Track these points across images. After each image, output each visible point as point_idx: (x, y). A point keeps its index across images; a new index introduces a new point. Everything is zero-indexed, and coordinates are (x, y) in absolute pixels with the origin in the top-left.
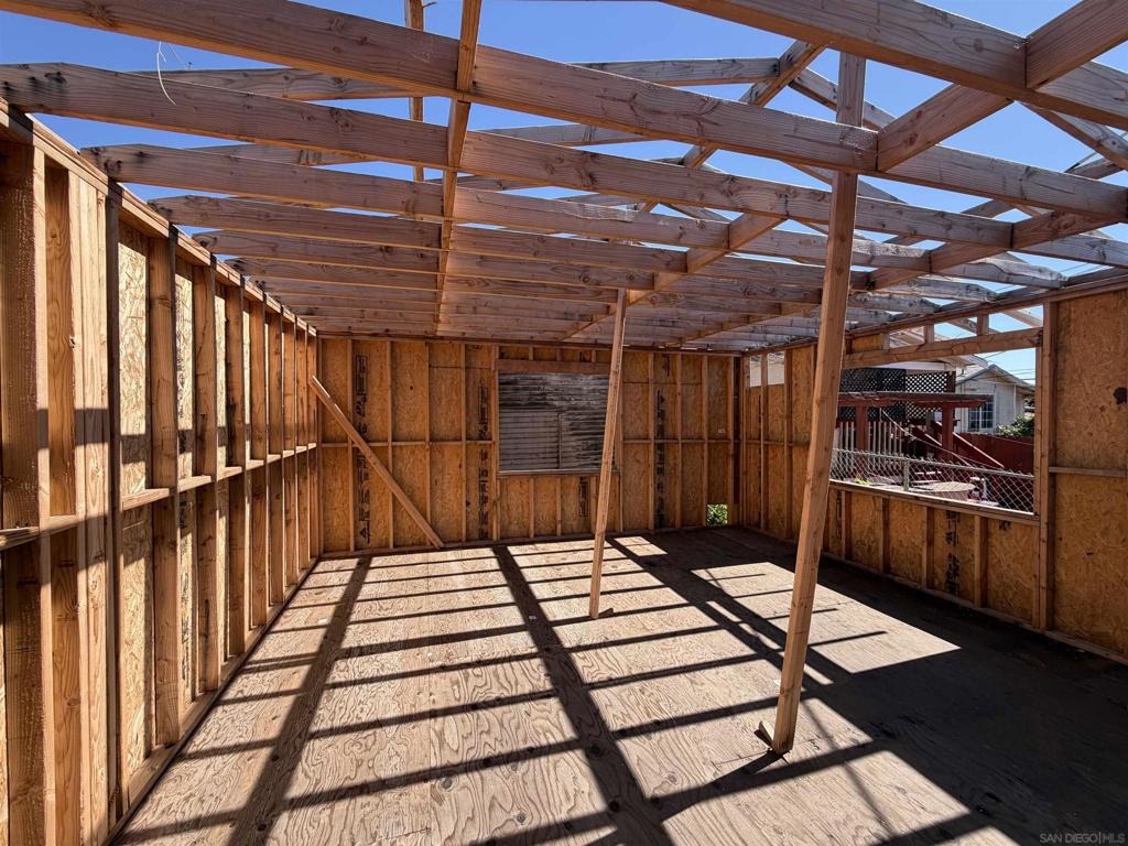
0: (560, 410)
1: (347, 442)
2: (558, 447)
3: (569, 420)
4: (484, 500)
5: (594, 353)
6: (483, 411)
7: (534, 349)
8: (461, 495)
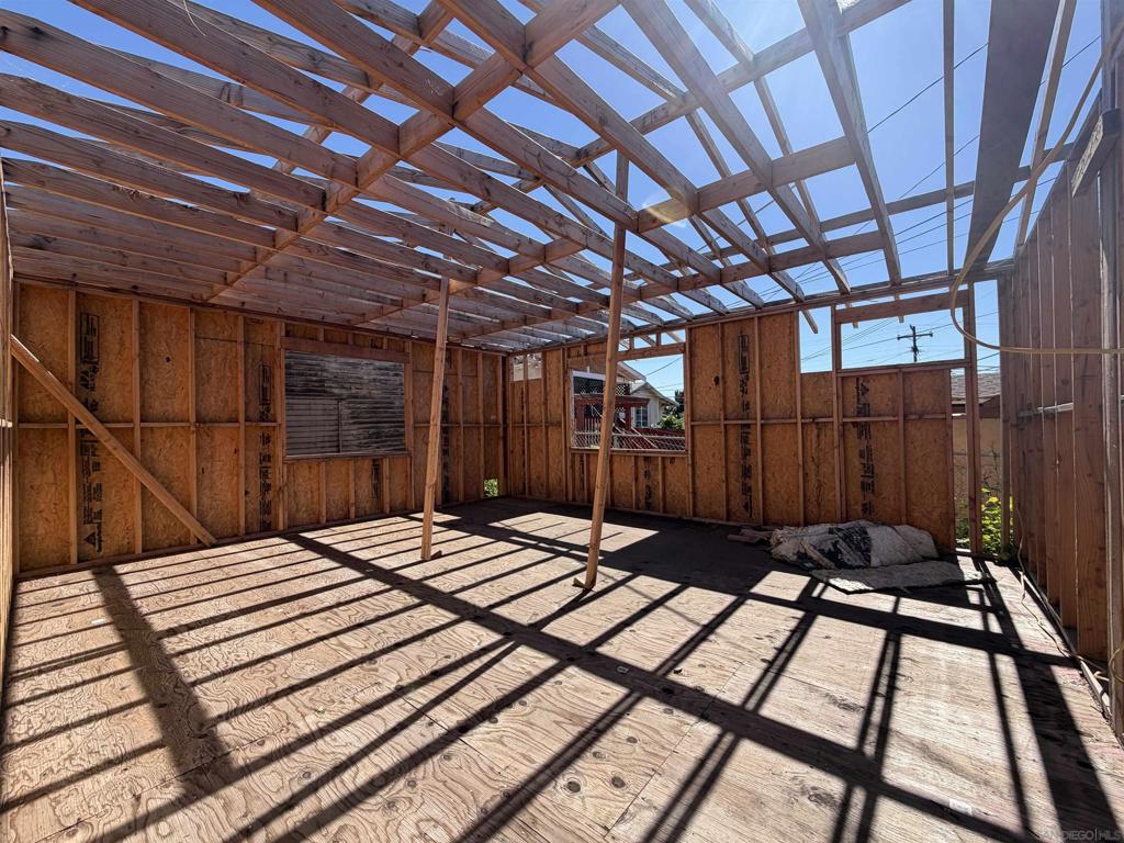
0: (340, 399)
1: (66, 421)
2: (338, 436)
3: (350, 408)
4: (266, 488)
5: (385, 341)
6: (265, 390)
7: (325, 330)
8: (238, 483)
